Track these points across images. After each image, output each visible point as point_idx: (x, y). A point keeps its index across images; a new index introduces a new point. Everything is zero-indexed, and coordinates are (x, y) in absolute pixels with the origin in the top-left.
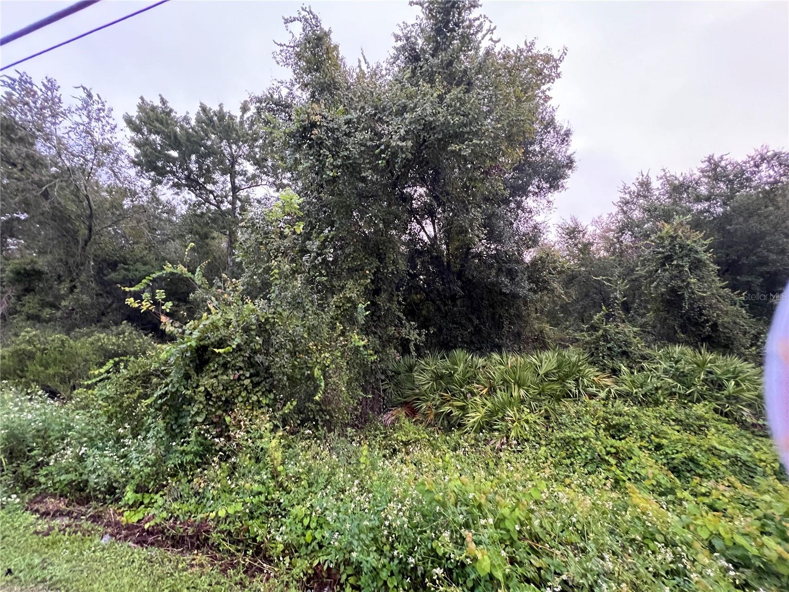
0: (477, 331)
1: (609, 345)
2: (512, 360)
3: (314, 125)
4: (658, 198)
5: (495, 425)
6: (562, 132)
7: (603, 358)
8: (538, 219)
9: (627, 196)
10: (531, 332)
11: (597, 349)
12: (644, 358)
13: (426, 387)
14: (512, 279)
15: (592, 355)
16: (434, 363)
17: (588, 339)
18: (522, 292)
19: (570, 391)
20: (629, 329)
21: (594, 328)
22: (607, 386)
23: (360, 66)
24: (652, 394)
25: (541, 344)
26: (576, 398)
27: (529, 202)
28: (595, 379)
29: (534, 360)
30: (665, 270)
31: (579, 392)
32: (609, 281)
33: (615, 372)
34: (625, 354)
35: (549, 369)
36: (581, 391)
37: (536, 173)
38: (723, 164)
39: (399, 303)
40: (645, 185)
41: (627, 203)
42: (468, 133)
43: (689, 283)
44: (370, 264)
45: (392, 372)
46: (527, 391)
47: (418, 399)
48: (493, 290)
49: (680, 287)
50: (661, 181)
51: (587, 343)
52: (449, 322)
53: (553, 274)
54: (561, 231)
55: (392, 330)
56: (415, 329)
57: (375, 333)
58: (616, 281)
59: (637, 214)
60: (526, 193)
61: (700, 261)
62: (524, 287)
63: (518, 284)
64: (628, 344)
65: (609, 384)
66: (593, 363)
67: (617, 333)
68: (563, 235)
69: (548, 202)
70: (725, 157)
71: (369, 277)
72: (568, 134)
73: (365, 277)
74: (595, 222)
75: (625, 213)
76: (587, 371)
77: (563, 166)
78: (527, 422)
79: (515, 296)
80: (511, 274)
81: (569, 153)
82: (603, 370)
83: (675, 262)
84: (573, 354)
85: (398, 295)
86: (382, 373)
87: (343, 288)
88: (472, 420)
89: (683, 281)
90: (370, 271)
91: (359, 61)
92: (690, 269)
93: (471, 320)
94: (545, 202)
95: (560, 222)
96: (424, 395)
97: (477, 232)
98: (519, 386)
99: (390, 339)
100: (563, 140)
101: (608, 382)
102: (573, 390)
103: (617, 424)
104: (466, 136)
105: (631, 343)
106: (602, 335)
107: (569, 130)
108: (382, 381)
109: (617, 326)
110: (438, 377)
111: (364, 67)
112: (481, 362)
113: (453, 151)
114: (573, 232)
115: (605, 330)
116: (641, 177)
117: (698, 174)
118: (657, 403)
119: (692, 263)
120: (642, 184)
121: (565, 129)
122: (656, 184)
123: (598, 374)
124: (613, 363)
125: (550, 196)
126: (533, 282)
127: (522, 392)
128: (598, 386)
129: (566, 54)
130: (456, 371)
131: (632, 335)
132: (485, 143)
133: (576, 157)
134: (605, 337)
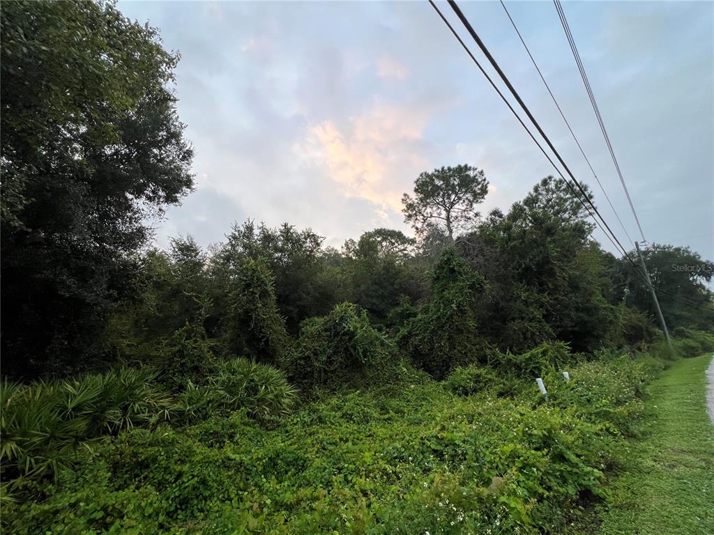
1: (183, 361)
4: (256, 242)
6: (185, 150)
9: (237, 234)
11: (170, 365)
12: (211, 371)
20: (206, 345)
22: (163, 407)
24: (203, 409)
27: (139, 203)
28: (152, 402)
30: (245, 295)
32: (197, 297)
34: (195, 369)
36: (128, 420)
37: (151, 179)
38: (292, 231)
40: (250, 229)
41: (235, 238)
43: (257, 307)
49: (251, 310)
50: (260, 230)
58: (204, 298)
59: (240, 249)
60: (138, 193)
61: (266, 291)
64: (201, 358)
65: (166, 405)
67: (194, 348)
70: (293, 228)
72: (190, 154)
74: (212, 248)
75: (232, 245)
76: (142, 394)
81: (189, 173)
82: (166, 389)
83: (251, 290)
89: (254, 305)
92: (260, 297)
100: (185, 157)
101: (166, 402)
102: (116, 422)
105: (203, 358)
109: (196, 341)
114: (187, 249)
115: (183, 346)
116: (248, 223)
117: (279, 233)
118: (205, 417)
119: (262, 292)
120: (247, 228)
121: (187, 148)
122: (256, 231)
124: (182, 379)
131: (206, 350)
133: (195, 180)
134: (181, 353)
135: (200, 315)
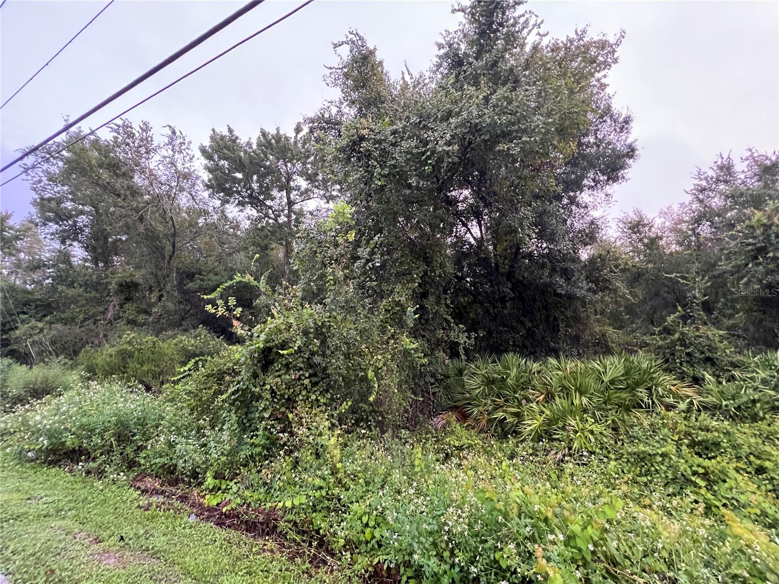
0: (530, 334)
1: (688, 351)
2: (570, 365)
3: (362, 138)
4: (743, 182)
5: (555, 434)
6: (621, 120)
7: (681, 364)
8: (595, 214)
9: (704, 183)
10: (591, 335)
11: (673, 354)
12: (735, 365)
13: (478, 391)
14: (568, 279)
15: (667, 361)
16: (486, 367)
17: (660, 343)
18: (579, 293)
19: (642, 401)
20: (713, 333)
21: (668, 331)
22: (688, 397)
23: (403, 78)
24: (747, 408)
25: (603, 348)
26: (649, 409)
27: (584, 197)
28: (672, 388)
29: (596, 366)
30: (758, 264)
31: (653, 402)
32: (684, 278)
33: (697, 381)
34: (708, 360)
35: (615, 375)
36: (656, 401)
37: (592, 166)
39: (447, 306)
40: (726, 169)
41: (703, 190)
42: (517, 131)
44: (418, 268)
45: (441, 375)
46: (590, 399)
47: (469, 404)
48: (547, 290)
50: (747, 162)
51: (660, 347)
52: (500, 325)
53: (615, 273)
54: (622, 226)
55: (440, 333)
56: (464, 332)
57: (424, 336)
58: (694, 278)
59: (717, 202)
60: (581, 189)
62: (582, 288)
63: (575, 284)
64: (712, 349)
65: (690, 394)
66: (668, 370)
67: (697, 336)
68: (625, 230)
69: (607, 195)
71: (417, 281)
72: (627, 121)
73: (413, 281)
74: (663, 214)
75: (701, 201)
76: (661, 379)
77: (623, 156)
78: (592, 432)
79: (571, 297)
80: (566, 274)
81: (629, 141)
82: (682, 379)
83: (771, 255)
84: (643, 360)
85: (446, 299)
86: (431, 376)
87: (392, 292)
88: (529, 428)
90: (417, 275)
91: (403, 73)
93: (522, 323)
94: (603, 196)
95: (621, 216)
96: (475, 400)
97: (527, 232)
98: (581, 394)
99: (438, 343)
100: (622, 128)
101: (689, 392)
102: (645, 400)
103: (703, 441)
104: (515, 134)
105: (716, 348)
106: (679, 339)
107: (629, 117)
108: (432, 384)
109: (698, 329)
110: (489, 382)
111: (407, 78)
112: (536, 366)
113: (499, 151)
114: (636, 226)
115: (682, 333)
116: (720, 160)
118: (755, 418)
120: (721, 168)
121: (623, 116)
122: (740, 167)
123: (675, 382)
124: (693, 370)
125: (608, 189)
126: (592, 282)
127: (585, 400)
128: (676, 396)
129: (623, 37)
130: (508, 375)
131: (717, 339)
132: (535, 139)
133: (638, 145)
134: (682, 341)
135: (695, 298)
